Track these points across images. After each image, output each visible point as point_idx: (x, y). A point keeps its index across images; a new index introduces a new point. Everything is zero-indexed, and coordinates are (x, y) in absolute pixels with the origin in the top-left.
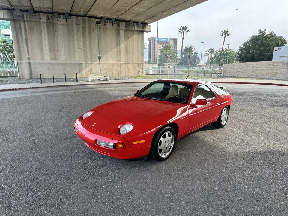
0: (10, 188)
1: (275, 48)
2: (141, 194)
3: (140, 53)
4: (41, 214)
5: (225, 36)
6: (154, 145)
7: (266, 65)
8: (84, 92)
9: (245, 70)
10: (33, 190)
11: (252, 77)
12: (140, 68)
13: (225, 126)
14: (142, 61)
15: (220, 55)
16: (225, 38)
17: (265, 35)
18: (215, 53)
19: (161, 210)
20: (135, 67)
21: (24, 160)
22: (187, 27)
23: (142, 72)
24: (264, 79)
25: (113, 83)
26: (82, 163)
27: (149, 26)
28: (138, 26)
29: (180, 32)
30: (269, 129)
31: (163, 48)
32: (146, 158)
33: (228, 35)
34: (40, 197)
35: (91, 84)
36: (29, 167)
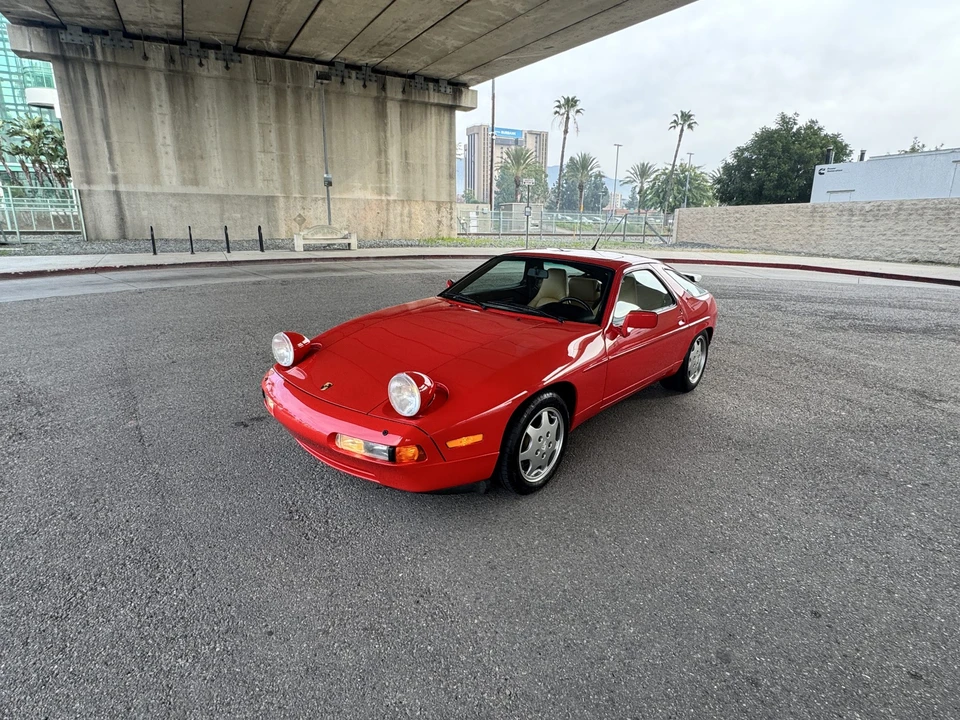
0: (67, 587)
1: (818, 168)
2: (477, 599)
3: (445, 170)
4: (169, 671)
5: (682, 130)
6: (508, 450)
7: (793, 214)
8: (284, 283)
9: (734, 228)
10: (139, 591)
11: (757, 246)
12: (445, 214)
13: (697, 388)
14: (450, 196)
15: (666, 182)
16: (681, 136)
17: (794, 130)
18: (653, 176)
19: (539, 648)
20: (428, 212)
21: (109, 492)
22: (576, 101)
23: (451, 227)
24: (787, 253)
25: (368, 258)
26: (290, 502)
27: (470, 93)
28: (439, 91)
29: (556, 112)
30: (816, 396)
31: (509, 157)
32: (483, 486)
33: (690, 126)
34: (163, 613)
35: (305, 260)
36: (125, 516)
